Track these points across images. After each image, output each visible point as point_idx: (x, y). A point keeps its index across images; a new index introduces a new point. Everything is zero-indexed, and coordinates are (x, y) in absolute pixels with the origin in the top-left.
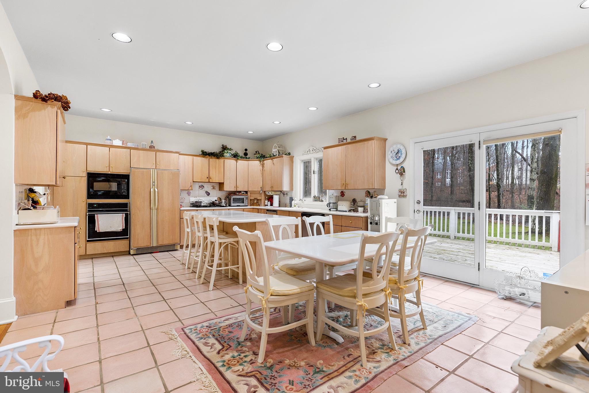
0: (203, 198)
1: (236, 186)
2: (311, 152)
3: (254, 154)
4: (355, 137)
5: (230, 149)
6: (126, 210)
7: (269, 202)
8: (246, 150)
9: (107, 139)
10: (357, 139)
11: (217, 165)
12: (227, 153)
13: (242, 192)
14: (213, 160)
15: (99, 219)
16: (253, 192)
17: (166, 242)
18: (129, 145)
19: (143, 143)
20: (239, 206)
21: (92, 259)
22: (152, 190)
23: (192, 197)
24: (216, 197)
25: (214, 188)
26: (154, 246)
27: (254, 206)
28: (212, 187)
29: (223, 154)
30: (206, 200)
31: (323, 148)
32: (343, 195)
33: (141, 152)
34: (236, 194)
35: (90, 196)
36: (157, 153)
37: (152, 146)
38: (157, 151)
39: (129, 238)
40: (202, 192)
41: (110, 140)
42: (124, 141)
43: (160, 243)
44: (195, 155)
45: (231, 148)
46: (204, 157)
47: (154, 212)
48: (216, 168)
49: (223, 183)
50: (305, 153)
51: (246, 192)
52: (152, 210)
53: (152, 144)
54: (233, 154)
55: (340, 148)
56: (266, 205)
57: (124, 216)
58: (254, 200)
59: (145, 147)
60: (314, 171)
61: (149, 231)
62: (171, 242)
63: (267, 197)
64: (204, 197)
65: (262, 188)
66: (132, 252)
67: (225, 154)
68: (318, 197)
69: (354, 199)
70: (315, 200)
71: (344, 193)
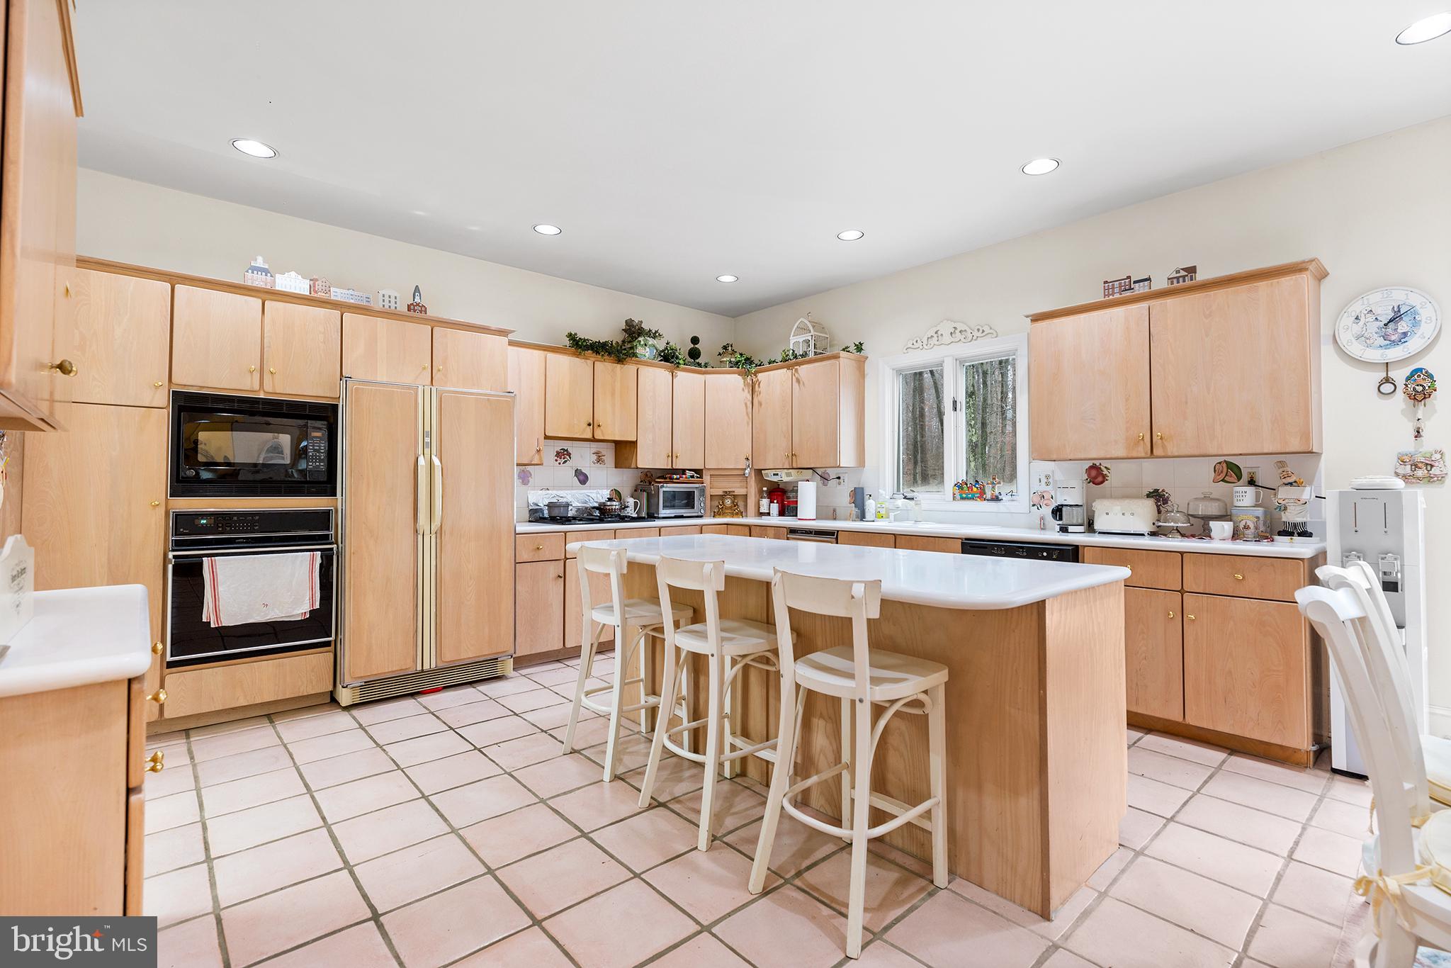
0: (569, 492)
1: (670, 454)
2: (947, 338)
3: (720, 354)
4: (1192, 270)
5: (655, 335)
6: (325, 539)
7: (772, 502)
8: (695, 340)
9: (254, 269)
10: (1201, 276)
11: (618, 385)
12: (646, 345)
13: (689, 474)
14: (605, 367)
15: (220, 578)
16: (720, 474)
17: (469, 652)
18: (337, 294)
19: (387, 293)
20: (682, 517)
21: (188, 737)
22: (422, 461)
23: (534, 488)
24: (607, 489)
25: (600, 460)
26: (426, 667)
27: (725, 517)
28: (595, 457)
29: (632, 348)
30: (577, 498)
31: (1029, 319)
32: (1100, 479)
33: (381, 322)
34: (671, 478)
35: (181, 484)
36: (436, 329)
37: (418, 305)
38: (436, 324)
39: (333, 644)
40: (566, 472)
41: (266, 271)
42: (317, 280)
43: (450, 656)
44: (550, 347)
45: (656, 332)
46: (578, 355)
47: (429, 542)
48: (613, 394)
49: (633, 444)
50: (916, 345)
51: (699, 472)
52: (420, 538)
53: (417, 300)
54: (663, 351)
55: (1119, 311)
56: (762, 514)
57: (318, 561)
58: (722, 497)
59: (393, 308)
60: (955, 402)
61: (410, 614)
62: (486, 652)
63: (765, 489)
64: (572, 488)
65: (750, 458)
66: (345, 697)
67: (640, 350)
68: (977, 488)
69: (1156, 491)
70: (964, 496)
71: (1105, 472)
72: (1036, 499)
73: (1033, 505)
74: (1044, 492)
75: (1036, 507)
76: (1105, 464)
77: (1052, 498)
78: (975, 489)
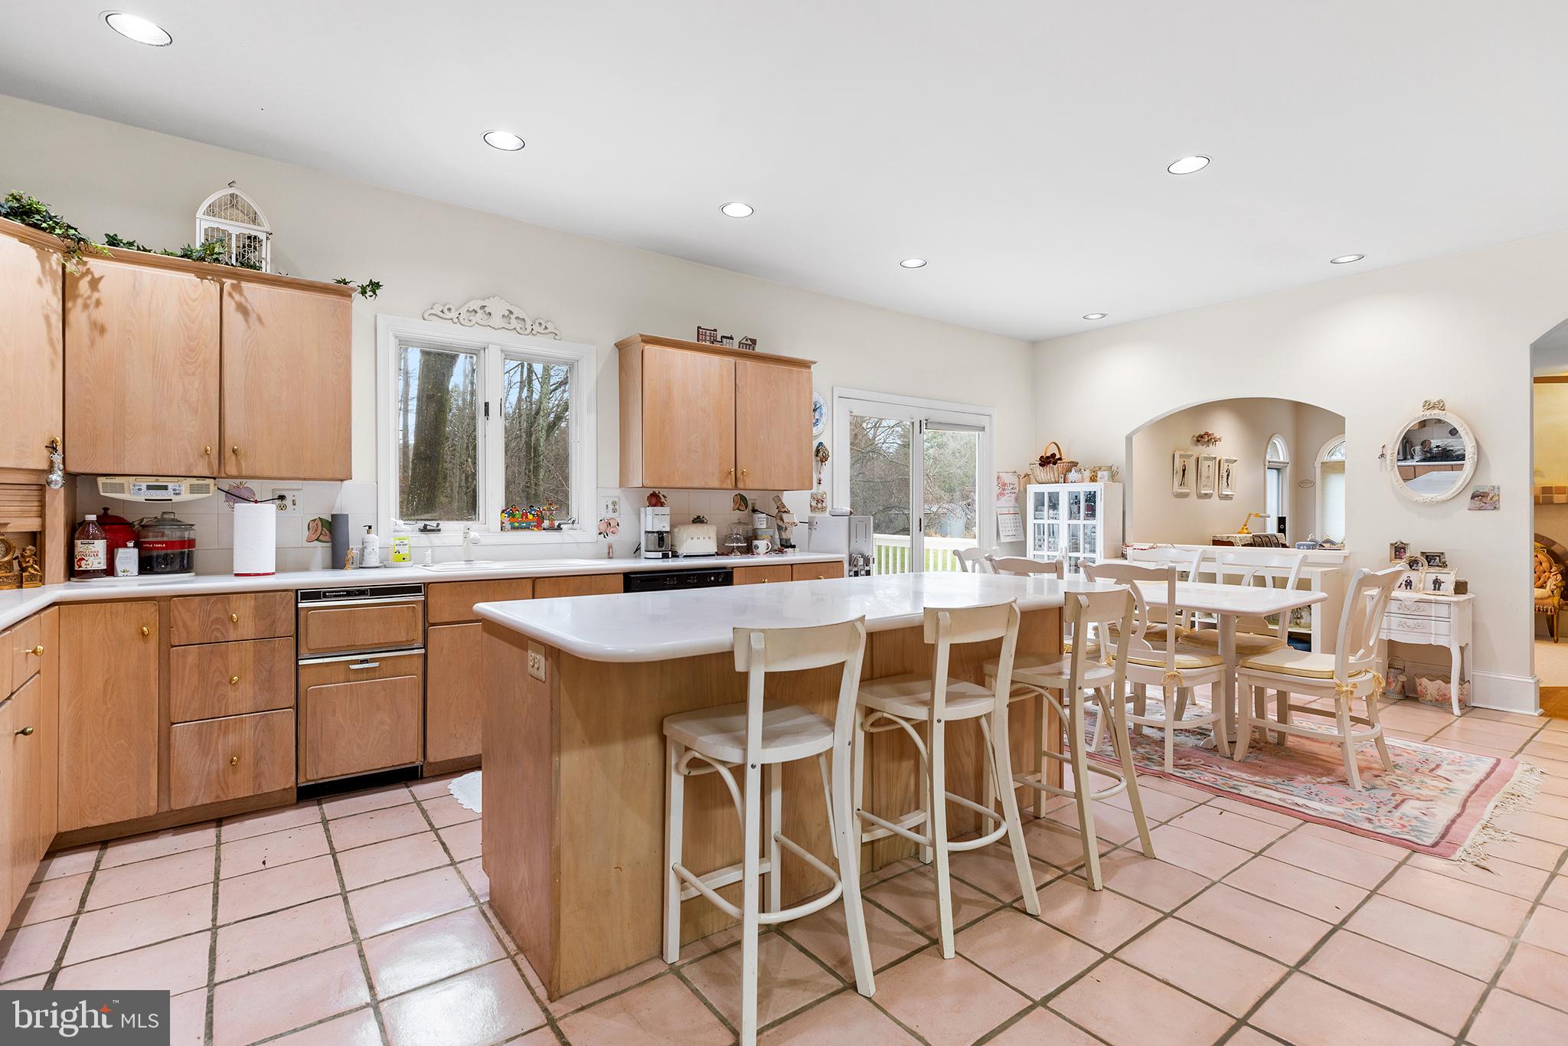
2: (497, 320)
4: (754, 342)
10: (760, 349)
50: (448, 315)
65: (59, 447)
68: (533, 515)
69: (699, 517)
70: (517, 525)
71: (663, 500)
72: (603, 527)
73: (600, 534)
74: (611, 519)
75: (602, 535)
76: (663, 492)
77: (618, 525)
78: (530, 517)
